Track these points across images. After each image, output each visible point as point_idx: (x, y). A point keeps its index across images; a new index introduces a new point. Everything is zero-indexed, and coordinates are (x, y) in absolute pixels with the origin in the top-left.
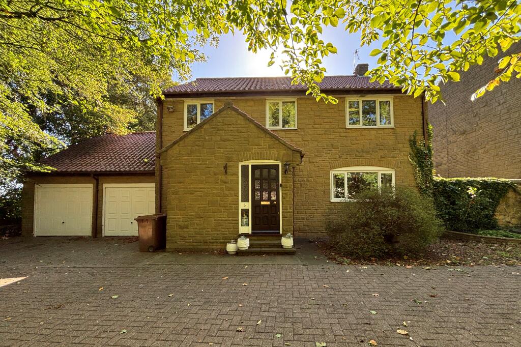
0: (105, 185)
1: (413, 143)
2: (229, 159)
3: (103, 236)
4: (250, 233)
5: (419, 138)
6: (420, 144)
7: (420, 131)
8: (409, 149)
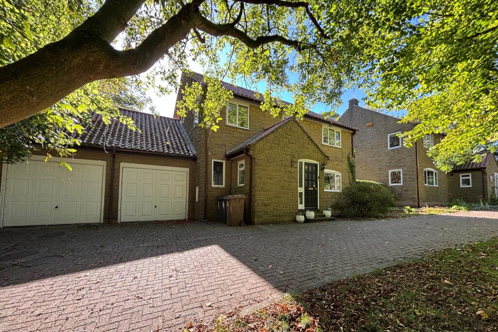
0: (122, 164)
1: (349, 159)
2: (293, 156)
3: (119, 222)
4: (304, 209)
5: (351, 156)
6: (351, 159)
7: (351, 152)
8: (347, 162)
